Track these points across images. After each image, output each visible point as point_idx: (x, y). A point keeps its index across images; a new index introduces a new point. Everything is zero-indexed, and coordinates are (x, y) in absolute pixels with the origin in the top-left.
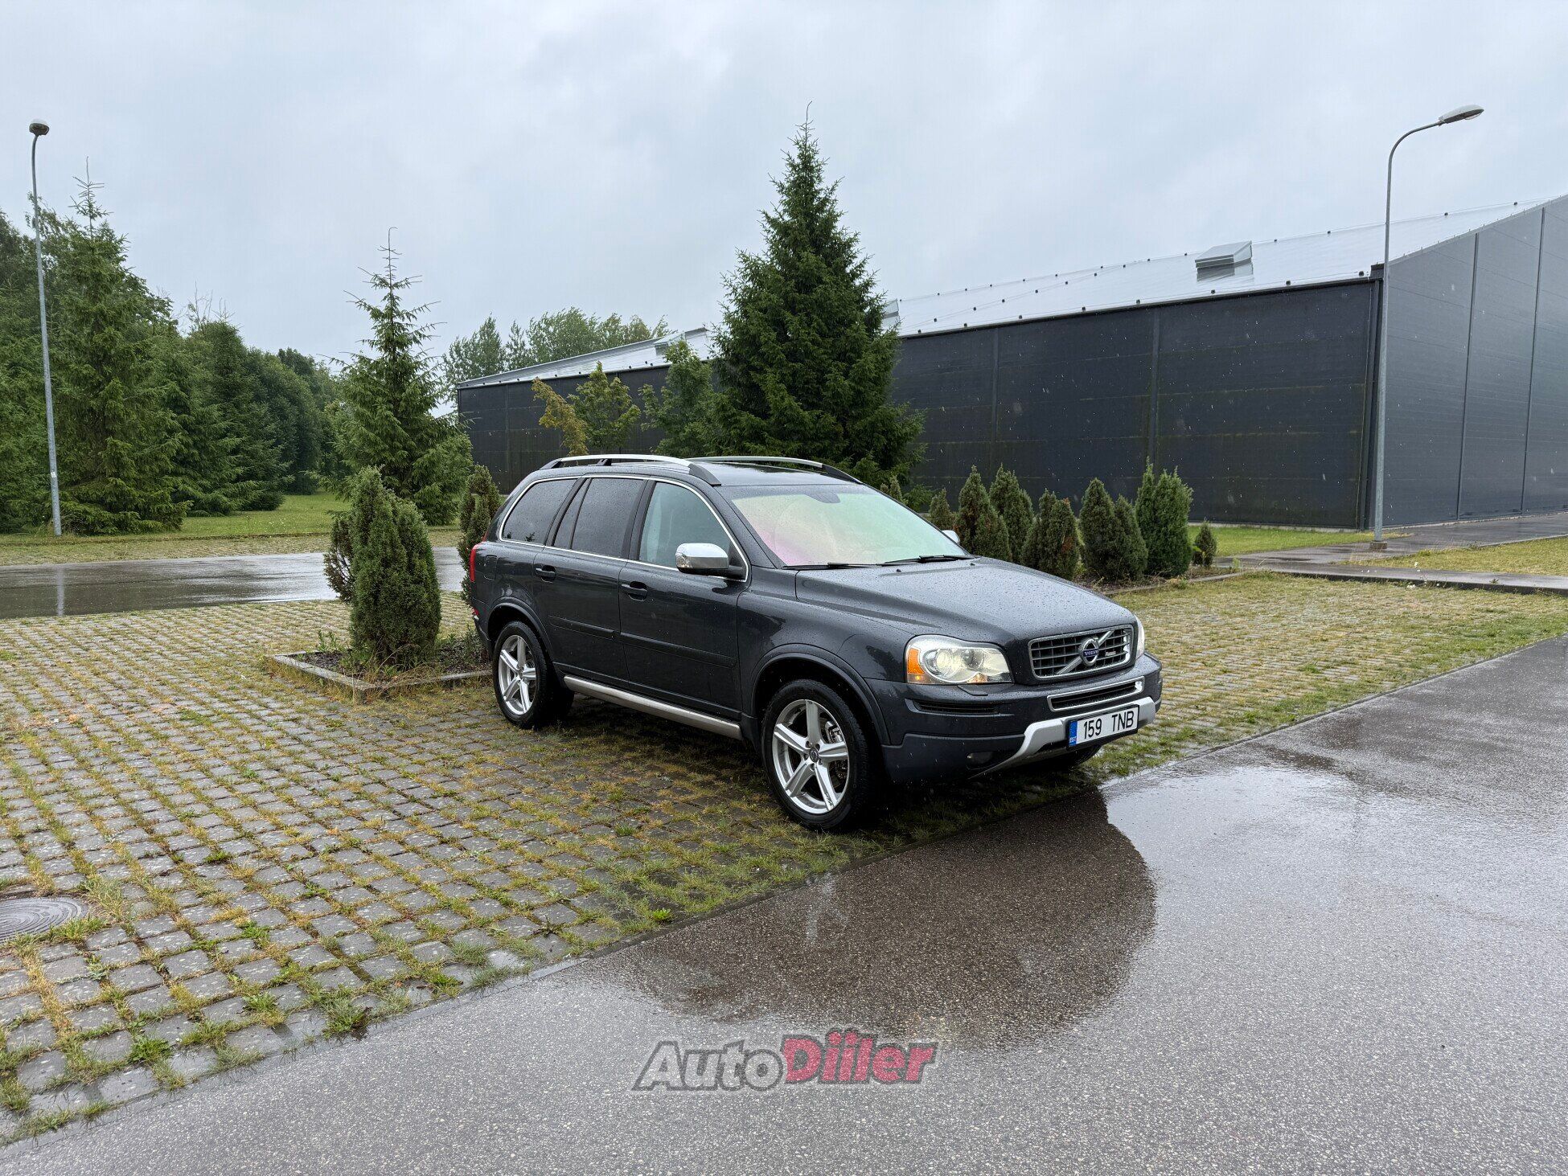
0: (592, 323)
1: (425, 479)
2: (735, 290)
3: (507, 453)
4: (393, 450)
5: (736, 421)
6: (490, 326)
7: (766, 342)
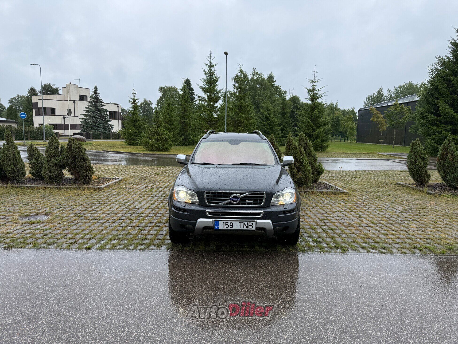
0: (416, 86)
1: (317, 138)
2: (432, 70)
3: (370, 130)
4: (309, 129)
5: (427, 118)
6: (381, 90)
7: (441, 89)
